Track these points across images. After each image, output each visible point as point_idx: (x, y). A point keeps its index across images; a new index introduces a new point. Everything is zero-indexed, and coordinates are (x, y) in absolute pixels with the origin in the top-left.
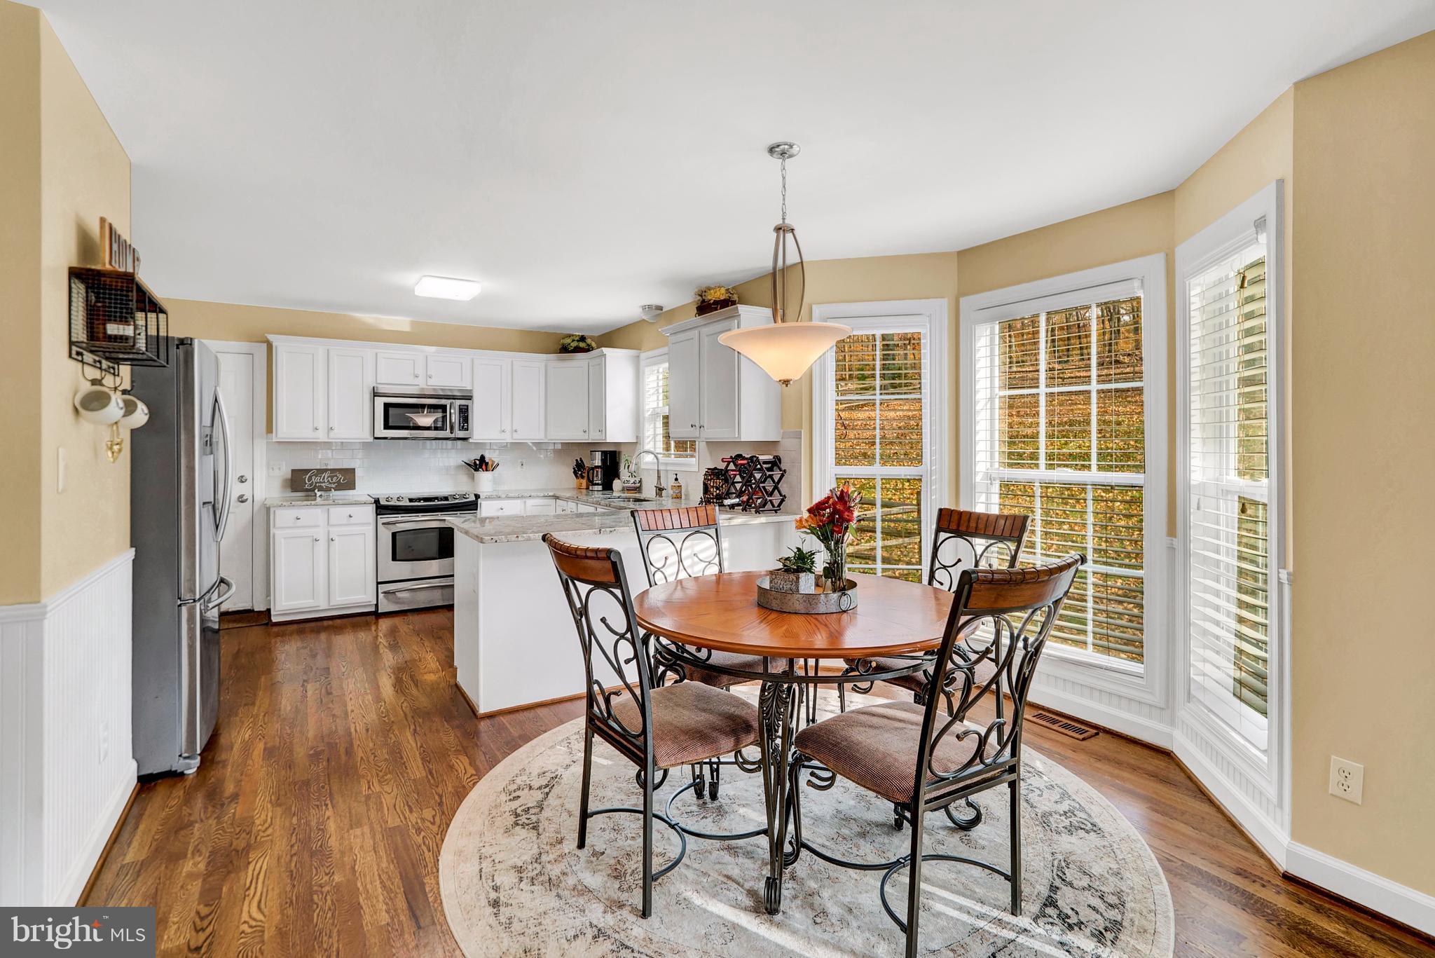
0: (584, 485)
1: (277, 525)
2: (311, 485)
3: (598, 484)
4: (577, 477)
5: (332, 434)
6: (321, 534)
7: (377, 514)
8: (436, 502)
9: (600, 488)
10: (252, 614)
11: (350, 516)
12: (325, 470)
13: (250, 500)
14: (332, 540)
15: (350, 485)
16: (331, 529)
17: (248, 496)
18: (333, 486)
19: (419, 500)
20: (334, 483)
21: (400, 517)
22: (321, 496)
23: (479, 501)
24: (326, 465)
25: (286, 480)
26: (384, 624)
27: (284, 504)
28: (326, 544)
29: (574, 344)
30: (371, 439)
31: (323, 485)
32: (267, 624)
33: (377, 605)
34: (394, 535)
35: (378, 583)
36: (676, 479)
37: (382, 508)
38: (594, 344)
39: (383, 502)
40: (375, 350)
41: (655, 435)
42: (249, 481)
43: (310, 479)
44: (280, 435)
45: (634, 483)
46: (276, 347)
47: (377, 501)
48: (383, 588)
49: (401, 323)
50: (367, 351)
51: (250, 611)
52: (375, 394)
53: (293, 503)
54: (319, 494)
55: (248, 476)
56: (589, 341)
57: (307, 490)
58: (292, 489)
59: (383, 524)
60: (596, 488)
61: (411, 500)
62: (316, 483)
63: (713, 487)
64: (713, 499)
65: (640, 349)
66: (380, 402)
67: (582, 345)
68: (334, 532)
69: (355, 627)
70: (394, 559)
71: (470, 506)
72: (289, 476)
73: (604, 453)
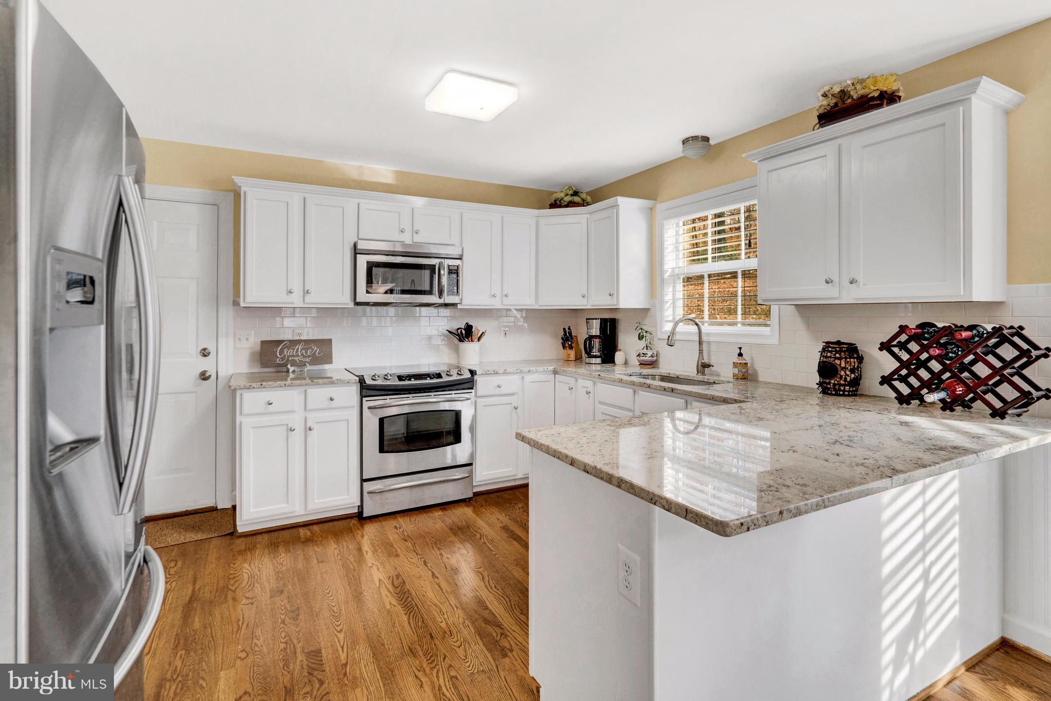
0: (572, 357)
1: (245, 411)
2: (283, 359)
3: (596, 357)
4: (564, 347)
5: (308, 298)
6: (296, 421)
7: (362, 397)
8: (428, 381)
9: (599, 360)
10: (214, 514)
11: (332, 399)
12: (299, 342)
13: (214, 377)
14: (310, 429)
15: (328, 359)
16: (309, 415)
17: (211, 372)
18: (308, 360)
19: (410, 377)
20: (309, 357)
21: (389, 400)
22: (294, 371)
23: (476, 377)
24: (300, 334)
25: (253, 354)
26: (370, 530)
27: (254, 385)
28: (303, 434)
29: (568, 199)
30: (351, 305)
31: (296, 358)
32: (231, 534)
33: (361, 507)
34: (381, 421)
35: (363, 481)
36: (740, 355)
37: (367, 390)
38: (589, 199)
39: (369, 382)
40: (359, 200)
41: (674, 300)
42: (213, 355)
43: (282, 352)
44: (248, 299)
45: (652, 356)
46: (245, 193)
47: (362, 381)
48: (368, 487)
49: (384, 172)
50: (349, 201)
51: (214, 509)
52: (356, 251)
53: (264, 383)
54: (291, 369)
55: (212, 348)
56: (584, 196)
57: (279, 365)
58: (262, 364)
59: (370, 408)
60: (594, 360)
61: (400, 378)
62: (289, 357)
63: (843, 369)
64: (844, 385)
65: (656, 200)
66: (362, 261)
67: (576, 199)
68: (313, 418)
69: (337, 535)
70: (382, 450)
71: (467, 384)
72: (258, 348)
73: (604, 322)
